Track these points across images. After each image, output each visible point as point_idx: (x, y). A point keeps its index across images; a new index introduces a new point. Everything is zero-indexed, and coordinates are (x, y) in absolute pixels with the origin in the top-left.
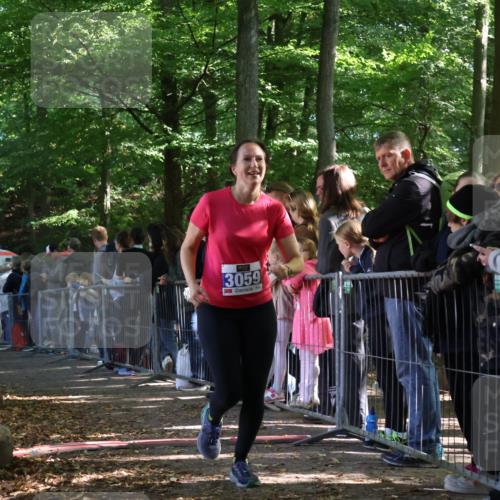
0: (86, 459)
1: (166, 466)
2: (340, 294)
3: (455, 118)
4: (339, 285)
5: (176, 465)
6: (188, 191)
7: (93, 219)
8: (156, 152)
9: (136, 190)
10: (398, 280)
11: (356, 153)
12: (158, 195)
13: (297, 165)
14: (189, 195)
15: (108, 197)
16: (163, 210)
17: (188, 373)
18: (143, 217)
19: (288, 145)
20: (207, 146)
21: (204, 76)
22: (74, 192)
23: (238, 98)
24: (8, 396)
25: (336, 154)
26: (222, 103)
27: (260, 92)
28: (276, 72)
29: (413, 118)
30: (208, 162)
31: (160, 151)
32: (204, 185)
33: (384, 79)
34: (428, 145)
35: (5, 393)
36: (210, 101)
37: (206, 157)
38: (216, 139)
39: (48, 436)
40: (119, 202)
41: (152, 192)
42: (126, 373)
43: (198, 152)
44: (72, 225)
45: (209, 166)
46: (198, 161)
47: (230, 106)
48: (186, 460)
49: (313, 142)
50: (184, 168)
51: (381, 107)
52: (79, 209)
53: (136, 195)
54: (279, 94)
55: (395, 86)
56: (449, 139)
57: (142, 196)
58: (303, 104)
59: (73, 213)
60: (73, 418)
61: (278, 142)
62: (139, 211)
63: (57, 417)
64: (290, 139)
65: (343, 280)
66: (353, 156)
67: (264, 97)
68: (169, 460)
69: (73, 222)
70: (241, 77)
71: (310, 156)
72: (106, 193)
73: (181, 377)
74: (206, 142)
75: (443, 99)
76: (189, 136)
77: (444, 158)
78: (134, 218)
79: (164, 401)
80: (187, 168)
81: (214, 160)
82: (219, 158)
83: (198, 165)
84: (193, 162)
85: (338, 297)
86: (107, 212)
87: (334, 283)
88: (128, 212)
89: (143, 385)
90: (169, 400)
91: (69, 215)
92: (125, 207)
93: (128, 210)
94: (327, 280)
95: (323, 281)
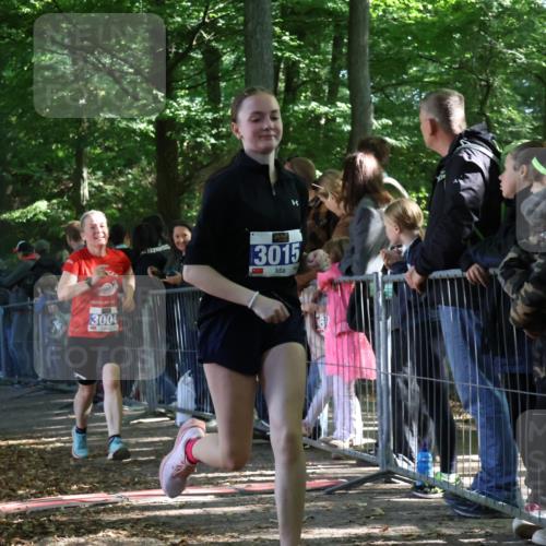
0: (64, 519)
1: (164, 524)
2: (380, 300)
3: (525, 71)
4: (378, 290)
5: (178, 522)
6: (187, 173)
7: (67, 212)
8: (145, 125)
9: (121, 173)
10: (452, 280)
11: (399, 119)
12: (150, 180)
13: (326, 136)
14: (188, 178)
15: (86, 184)
16: (156, 199)
17: (191, 405)
18: (131, 208)
19: (313, 111)
20: (210, 116)
21: (203, 25)
22: (41, 178)
23: (247, 53)
25: (374, 121)
26: (228, 59)
27: (276, 44)
28: (295, 17)
29: (472, 72)
30: (212, 135)
31: (150, 122)
33: (433, 23)
34: (492, 106)
36: (213, 56)
37: (208, 128)
38: (221, 105)
39: (14, 491)
40: (100, 189)
41: (141, 176)
43: (199, 123)
44: (39, 220)
46: (198, 135)
47: (237, 63)
48: (189, 516)
49: (344, 107)
50: (182, 145)
51: (431, 59)
52: (49, 200)
53: (122, 179)
54: (299, 46)
55: (447, 31)
56: (519, 98)
57: (128, 181)
58: (330, 57)
59: (42, 205)
60: (46, 466)
61: (300, 107)
62: (124, 200)
63: (25, 466)
64: (314, 104)
65: (384, 283)
66: (396, 124)
67: (281, 50)
68: (168, 516)
69: (41, 217)
70: (250, 25)
71: (340, 125)
72: (83, 178)
73: (183, 411)
74: (207, 111)
75: (510, 46)
76: (187, 104)
77: (513, 122)
78: (119, 210)
79: (161, 441)
80: (185, 144)
81: (219, 132)
82: (224, 130)
83: (199, 140)
84: (193, 137)
85: (378, 303)
86: (85, 203)
87: (373, 286)
88: (111, 203)
89: (136, 422)
90: (169, 441)
91: (37, 207)
92: (108, 196)
93: (111, 199)
94: (364, 283)
95: (358, 284)
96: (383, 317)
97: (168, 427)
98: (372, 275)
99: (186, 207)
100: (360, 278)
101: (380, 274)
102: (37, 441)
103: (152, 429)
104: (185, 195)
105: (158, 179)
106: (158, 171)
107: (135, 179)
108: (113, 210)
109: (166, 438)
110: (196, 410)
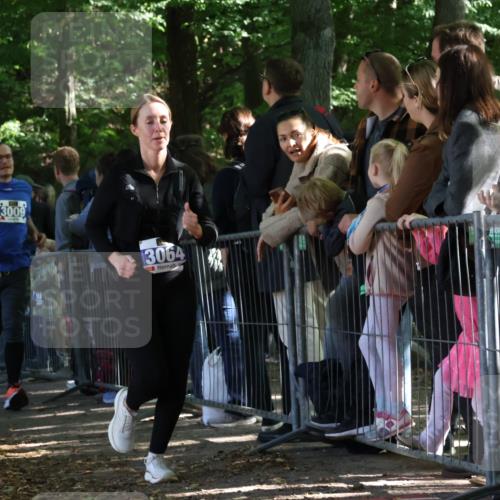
2: (484, 250)
4: (480, 237)
6: (210, 80)
7: (47, 135)
8: (151, 15)
12: (159, 90)
14: (212, 87)
17: (222, 396)
25: (467, 2)
30: (244, 27)
31: (158, 11)
32: (238, 68)
37: (238, 18)
43: (225, 11)
45: (245, 34)
46: (224, 27)
50: (201, 41)
52: (22, 119)
59: (13, 127)
62: (125, 118)
65: (487, 226)
69: (12, 142)
71: (419, 9)
73: (211, 404)
78: (117, 131)
79: (183, 446)
80: (206, 40)
81: (252, 23)
82: (260, 19)
83: (226, 33)
84: (217, 29)
85: (480, 253)
86: (71, 122)
87: (473, 230)
88: (107, 122)
89: (147, 419)
90: (193, 445)
91: (6, 129)
92: (102, 112)
93: (107, 117)
94: (461, 226)
95: (452, 228)
96: (488, 272)
97: (192, 427)
98: (471, 215)
99: (208, 127)
100: (454, 219)
101: (483, 213)
102: (14, 447)
104: (207, 110)
105: (169, 89)
106: (171, 78)
108: (110, 132)
109: (189, 442)
110: (229, 402)
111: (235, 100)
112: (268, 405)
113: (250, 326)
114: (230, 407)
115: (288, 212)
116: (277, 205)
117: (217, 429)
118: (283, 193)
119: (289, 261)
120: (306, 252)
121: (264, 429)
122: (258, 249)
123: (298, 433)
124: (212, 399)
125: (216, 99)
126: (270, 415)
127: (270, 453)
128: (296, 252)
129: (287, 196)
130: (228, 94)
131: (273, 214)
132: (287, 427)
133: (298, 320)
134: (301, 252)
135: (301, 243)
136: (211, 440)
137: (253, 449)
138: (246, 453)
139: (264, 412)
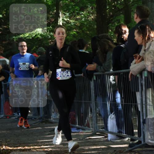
6: (111, 14)
7: (52, 34)
9: (78, 14)
12: (92, 17)
14: (112, 16)
15: (61, 19)
16: (95, 27)
17: (115, 130)
18: (83, 31)
24: (4, 147)
32: (122, 9)
35: (2, 145)
40: (68, 22)
41: (88, 15)
42: (76, 131)
44: (38, 38)
53: (78, 17)
57: (82, 18)
59: (39, 30)
62: (80, 27)
69: (39, 36)
72: (59, 17)
73: (111, 133)
78: (77, 32)
79: (101, 148)
88: (73, 29)
89: (88, 138)
90: (105, 148)
91: (37, 31)
92: (72, 25)
93: (73, 27)
97: (104, 141)
99: (110, 31)
102: (39, 147)
103: (96, 142)
104: (110, 25)
105: (96, 17)
106: (97, 13)
107: (85, 17)
108: (74, 32)
109: (103, 147)
110: (118, 132)
111: (121, 21)
112: (133, 134)
113: (126, 104)
114: (118, 134)
115: (141, 63)
116: (136, 60)
117: (113, 142)
118: (139, 56)
119: (141, 80)
120: (147, 77)
121: (131, 142)
122: (130, 76)
123: (143, 144)
124: (111, 131)
125: (113, 21)
126: (133, 137)
127: (133, 151)
128: (143, 77)
129: (140, 57)
130: (118, 19)
131: (135, 63)
132: (140, 142)
133: (144, 103)
134: (145, 77)
135: (145, 74)
136: (111, 146)
137: (127, 150)
138: (124, 151)
139: (131, 136)
